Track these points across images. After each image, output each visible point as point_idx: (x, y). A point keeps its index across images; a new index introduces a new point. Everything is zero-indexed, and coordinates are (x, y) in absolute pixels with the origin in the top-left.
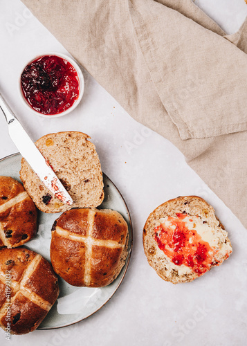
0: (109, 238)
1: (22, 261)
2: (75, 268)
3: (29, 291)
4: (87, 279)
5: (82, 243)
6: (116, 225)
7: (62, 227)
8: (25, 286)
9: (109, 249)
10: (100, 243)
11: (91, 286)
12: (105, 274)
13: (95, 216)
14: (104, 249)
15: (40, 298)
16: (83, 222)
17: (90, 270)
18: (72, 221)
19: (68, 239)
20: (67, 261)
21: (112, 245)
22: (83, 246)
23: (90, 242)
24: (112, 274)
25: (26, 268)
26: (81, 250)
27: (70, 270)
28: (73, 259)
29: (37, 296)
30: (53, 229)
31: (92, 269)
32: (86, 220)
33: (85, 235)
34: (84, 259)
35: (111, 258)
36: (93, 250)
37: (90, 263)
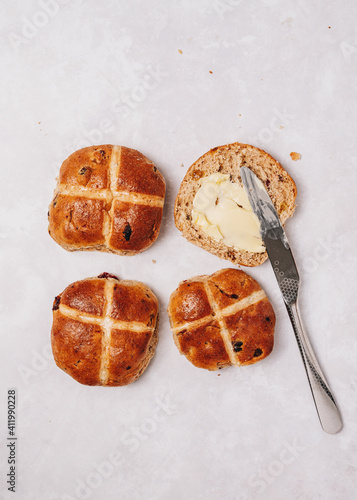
0: (134, 320)
1: (98, 161)
2: (88, 360)
3: (126, 193)
4: (104, 375)
5: (97, 327)
6: (143, 301)
7: (68, 304)
8: (118, 190)
9: (134, 334)
10: (122, 326)
11: (109, 384)
12: (129, 368)
13: (115, 288)
14: (127, 334)
15: (145, 196)
16: (98, 297)
17: (108, 363)
18: (82, 296)
19: (77, 322)
20: (76, 351)
21: (138, 328)
22: (98, 329)
23: (108, 324)
24: (138, 368)
25: (108, 167)
26: (96, 336)
27: (80, 364)
28: (85, 348)
29: (139, 195)
30: (56, 308)
31: (111, 361)
32: (103, 295)
33: (101, 315)
34: (100, 348)
35: (137, 346)
36: (113, 335)
37: (108, 353)
